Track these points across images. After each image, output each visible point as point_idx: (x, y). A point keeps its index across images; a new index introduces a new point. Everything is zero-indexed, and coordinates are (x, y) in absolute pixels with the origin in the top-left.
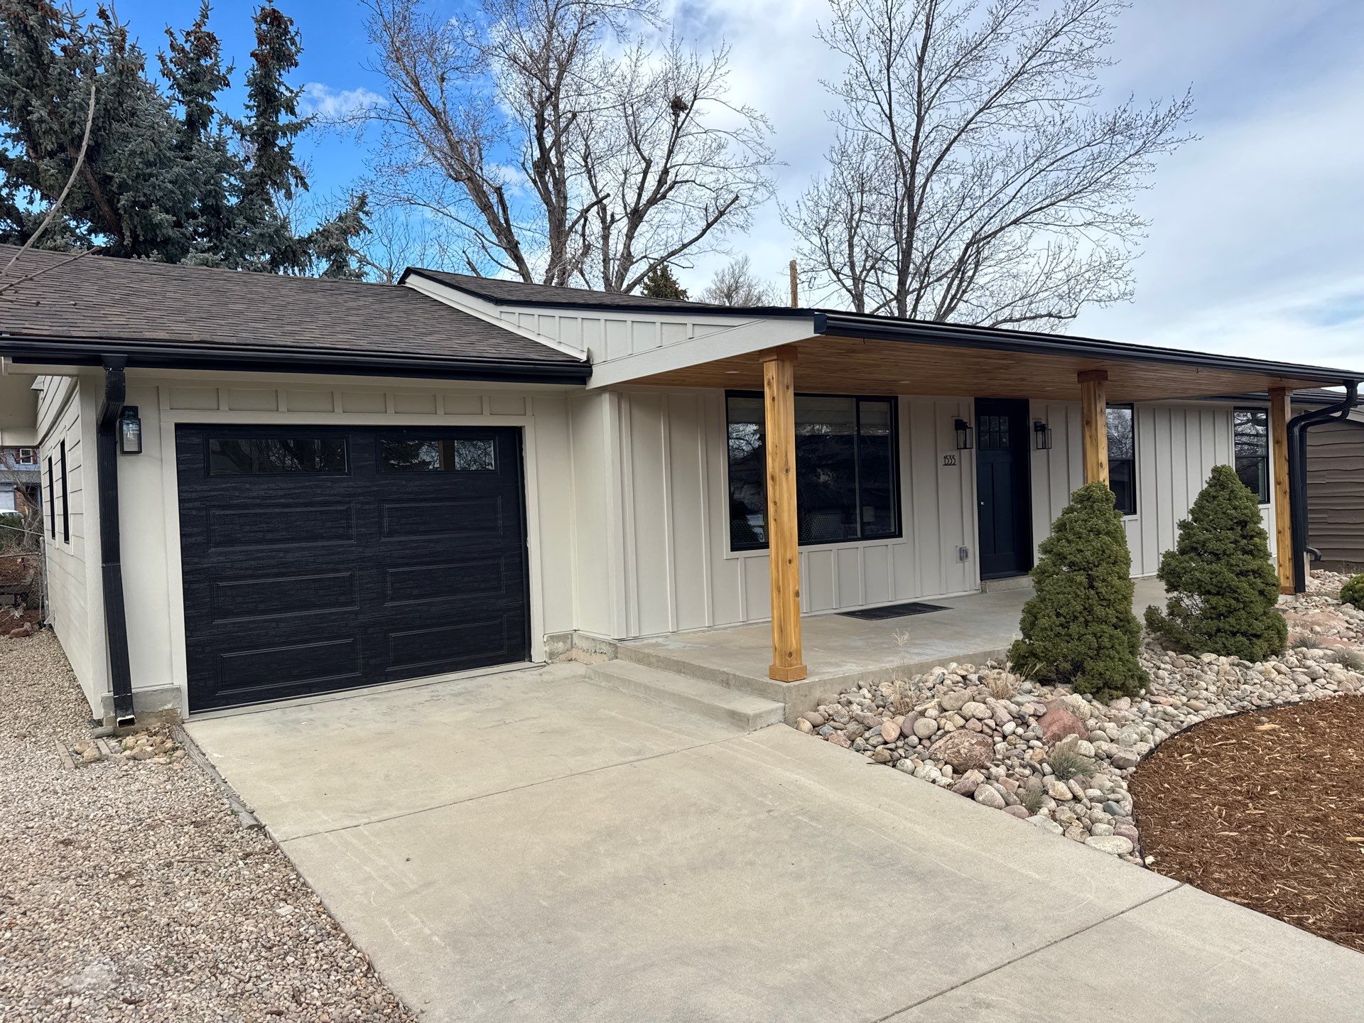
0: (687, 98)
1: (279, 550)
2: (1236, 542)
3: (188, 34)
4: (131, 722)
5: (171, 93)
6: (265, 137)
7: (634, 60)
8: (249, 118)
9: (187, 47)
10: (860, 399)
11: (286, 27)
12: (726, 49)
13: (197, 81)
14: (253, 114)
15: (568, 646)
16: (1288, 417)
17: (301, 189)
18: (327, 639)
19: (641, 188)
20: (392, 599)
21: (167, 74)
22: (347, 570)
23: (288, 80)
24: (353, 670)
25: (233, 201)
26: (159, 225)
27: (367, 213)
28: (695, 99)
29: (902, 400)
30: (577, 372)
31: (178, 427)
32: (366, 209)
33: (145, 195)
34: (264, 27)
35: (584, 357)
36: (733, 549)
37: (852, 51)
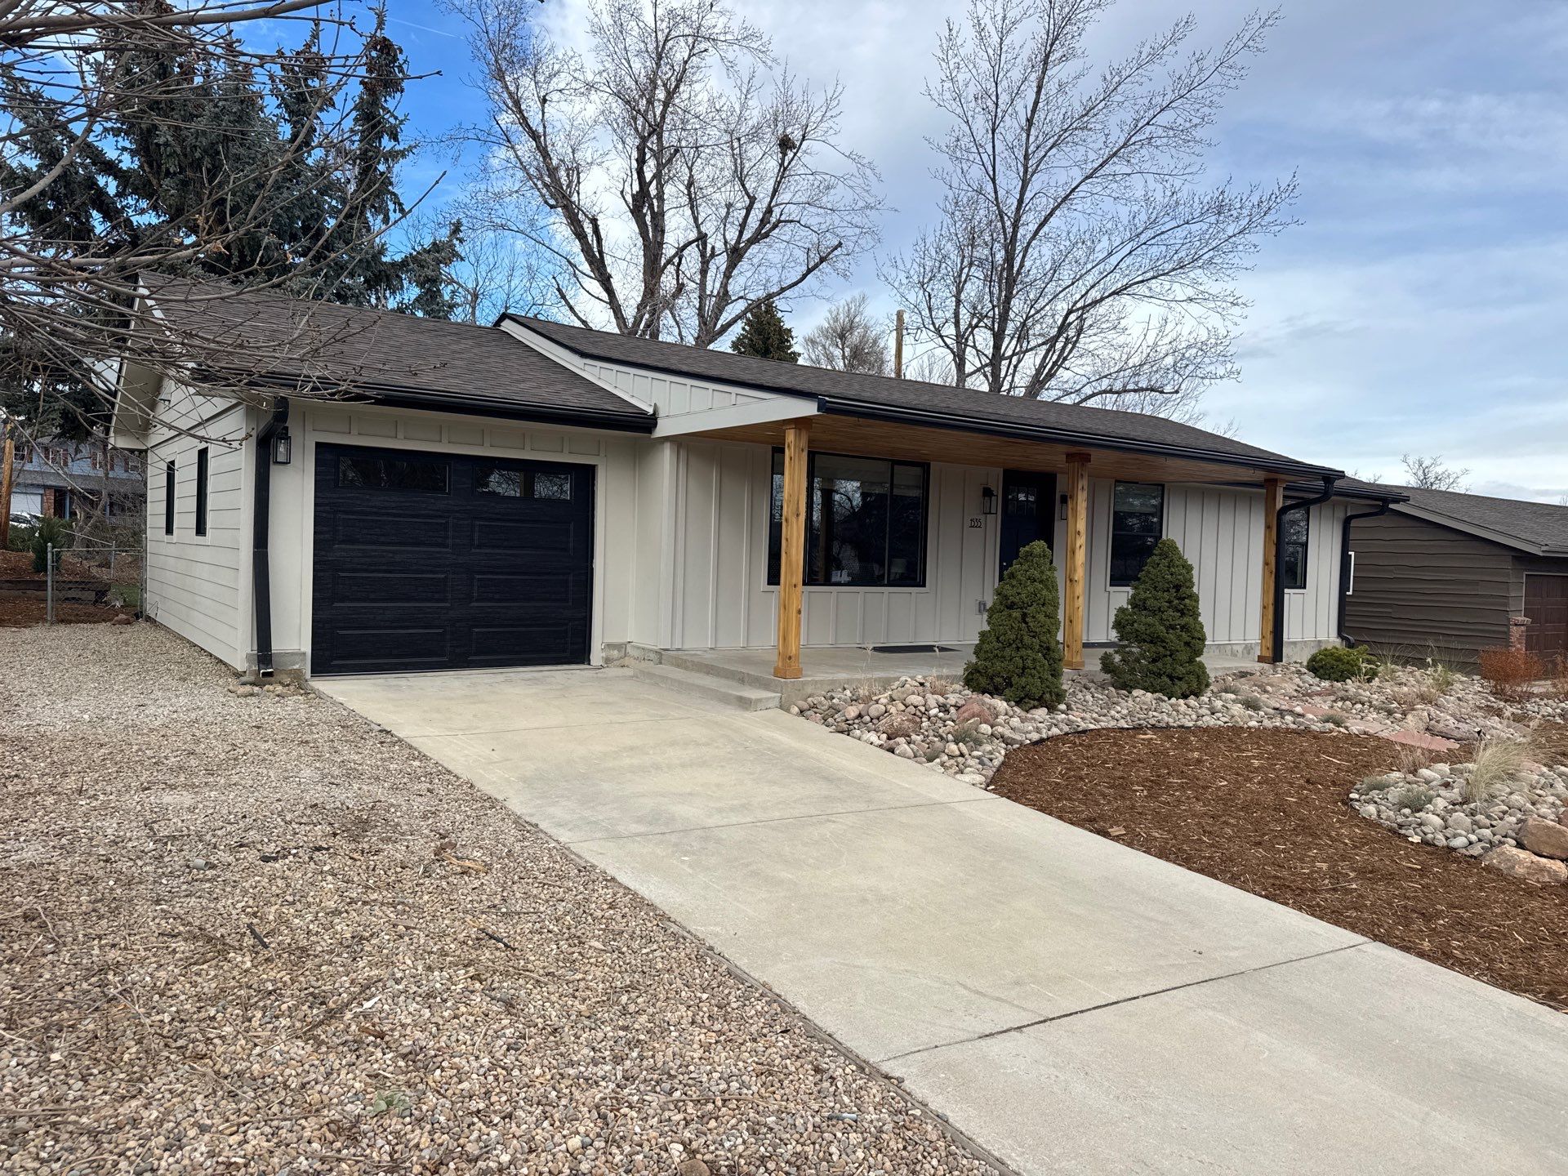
0: (796, 135)
1: (389, 551)
2: (1170, 602)
3: (298, 54)
4: (270, 674)
5: (278, 111)
6: (367, 160)
7: (744, 91)
8: (353, 142)
9: (296, 67)
10: (895, 463)
11: (395, 55)
12: (840, 88)
13: (304, 101)
14: (357, 138)
15: (622, 654)
16: (1279, 504)
17: (398, 214)
18: (422, 627)
19: (743, 226)
20: (477, 601)
21: (275, 93)
22: (442, 572)
24: (440, 656)
25: (333, 223)
27: (461, 241)
28: (804, 138)
29: (935, 467)
30: (645, 423)
31: (318, 444)
32: (461, 235)
34: (374, 54)
35: (650, 411)
36: (770, 582)
37: (959, 110)
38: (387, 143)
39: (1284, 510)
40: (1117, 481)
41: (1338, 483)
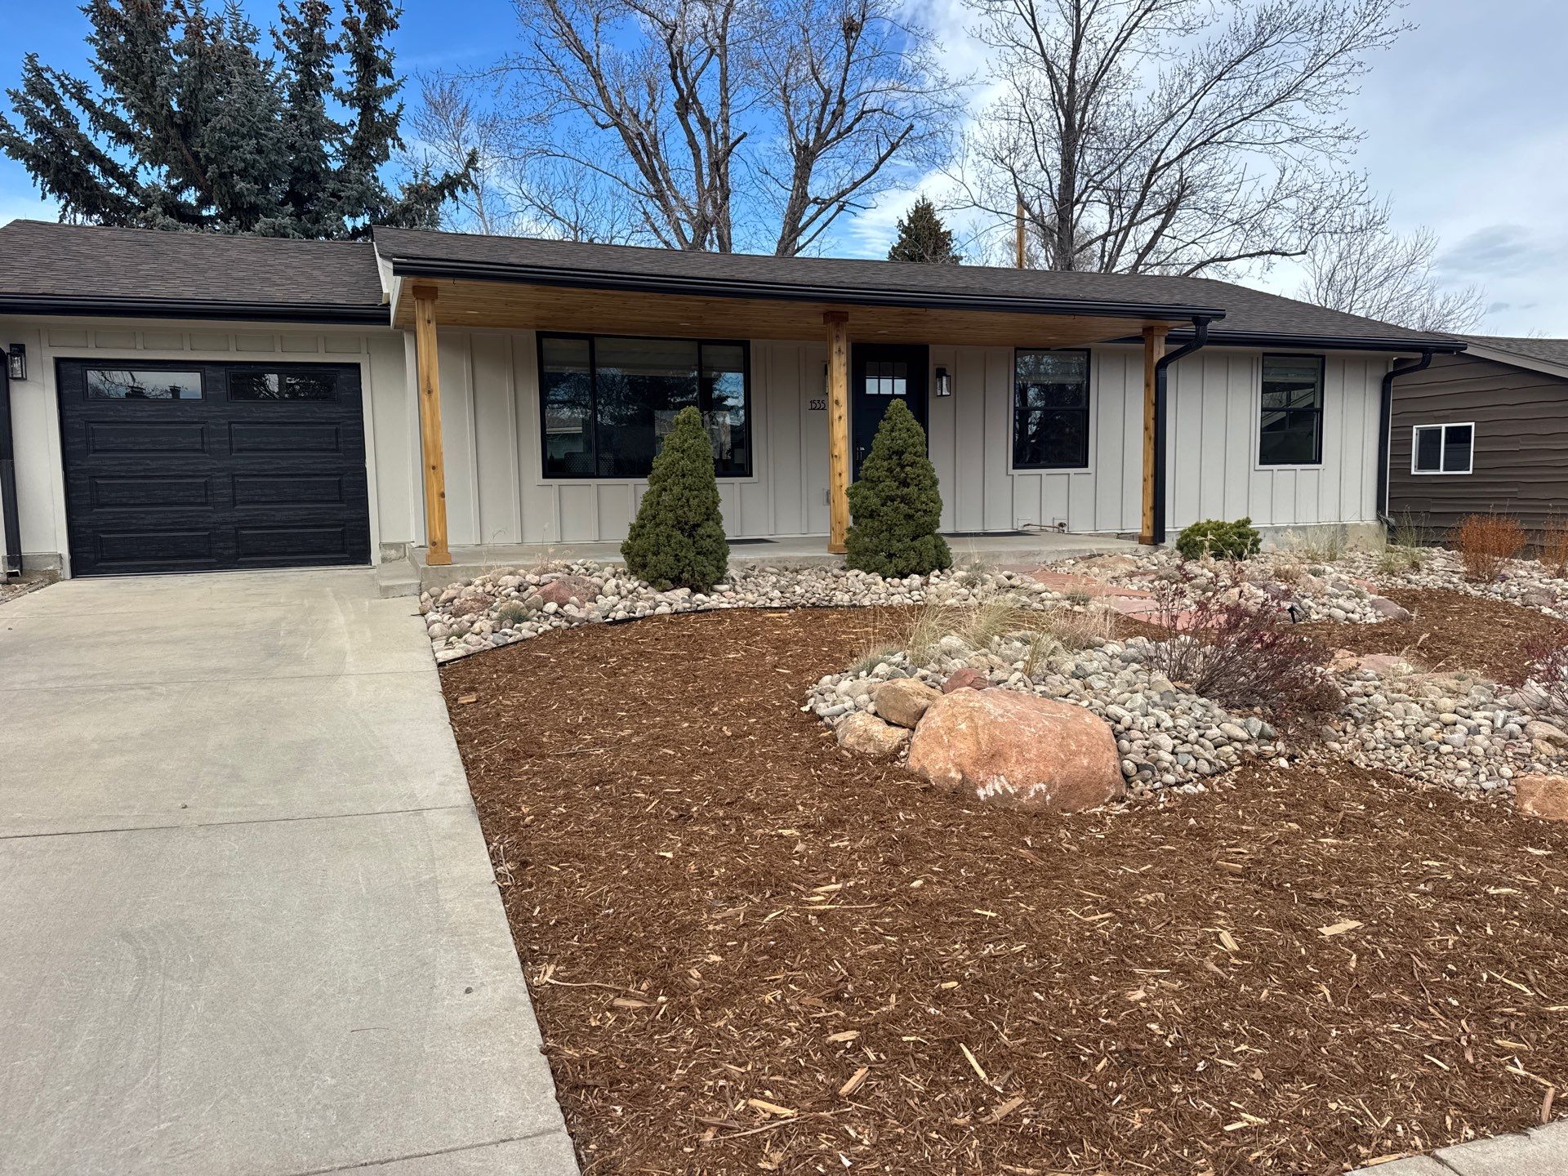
0: (857, 19)
1: (145, 459)
3: (302, 5)
4: (21, 574)
5: (286, 64)
6: (366, 100)
8: (352, 84)
9: (301, 18)
10: (703, 342)
13: (310, 50)
15: (402, 554)
17: (398, 149)
18: (186, 531)
20: (243, 504)
21: (280, 47)
22: (203, 477)
23: (385, 42)
24: (207, 557)
25: (335, 165)
26: (240, 194)
27: (476, 170)
28: (864, 18)
29: (753, 342)
31: (58, 362)
32: (477, 166)
33: (229, 167)
36: (545, 476)
38: (382, 82)
39: (1163, 364)
40: (1017, 349)
41: (1214, 326)
